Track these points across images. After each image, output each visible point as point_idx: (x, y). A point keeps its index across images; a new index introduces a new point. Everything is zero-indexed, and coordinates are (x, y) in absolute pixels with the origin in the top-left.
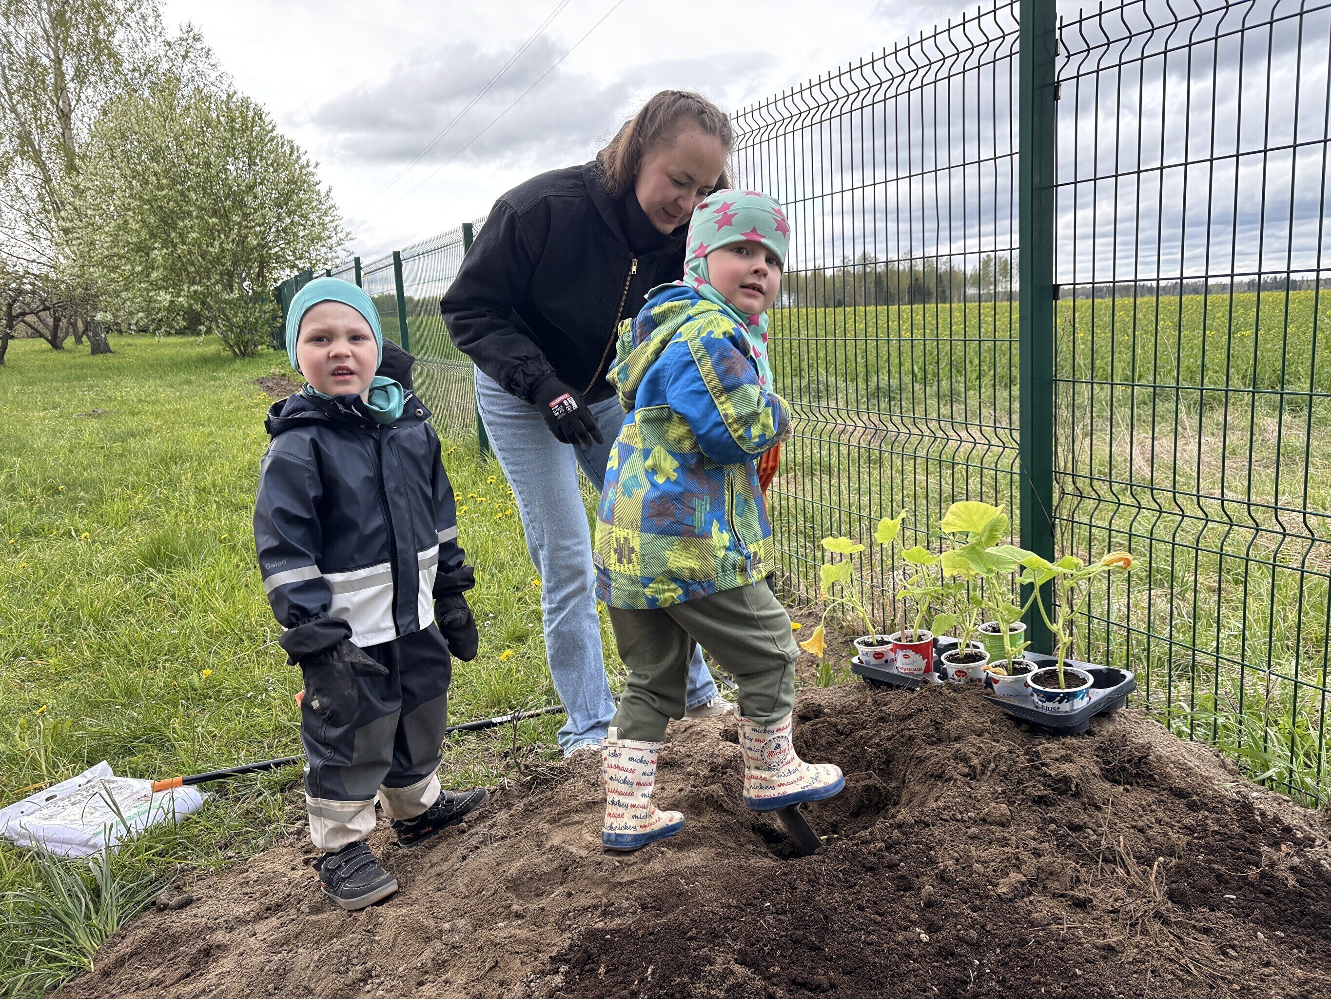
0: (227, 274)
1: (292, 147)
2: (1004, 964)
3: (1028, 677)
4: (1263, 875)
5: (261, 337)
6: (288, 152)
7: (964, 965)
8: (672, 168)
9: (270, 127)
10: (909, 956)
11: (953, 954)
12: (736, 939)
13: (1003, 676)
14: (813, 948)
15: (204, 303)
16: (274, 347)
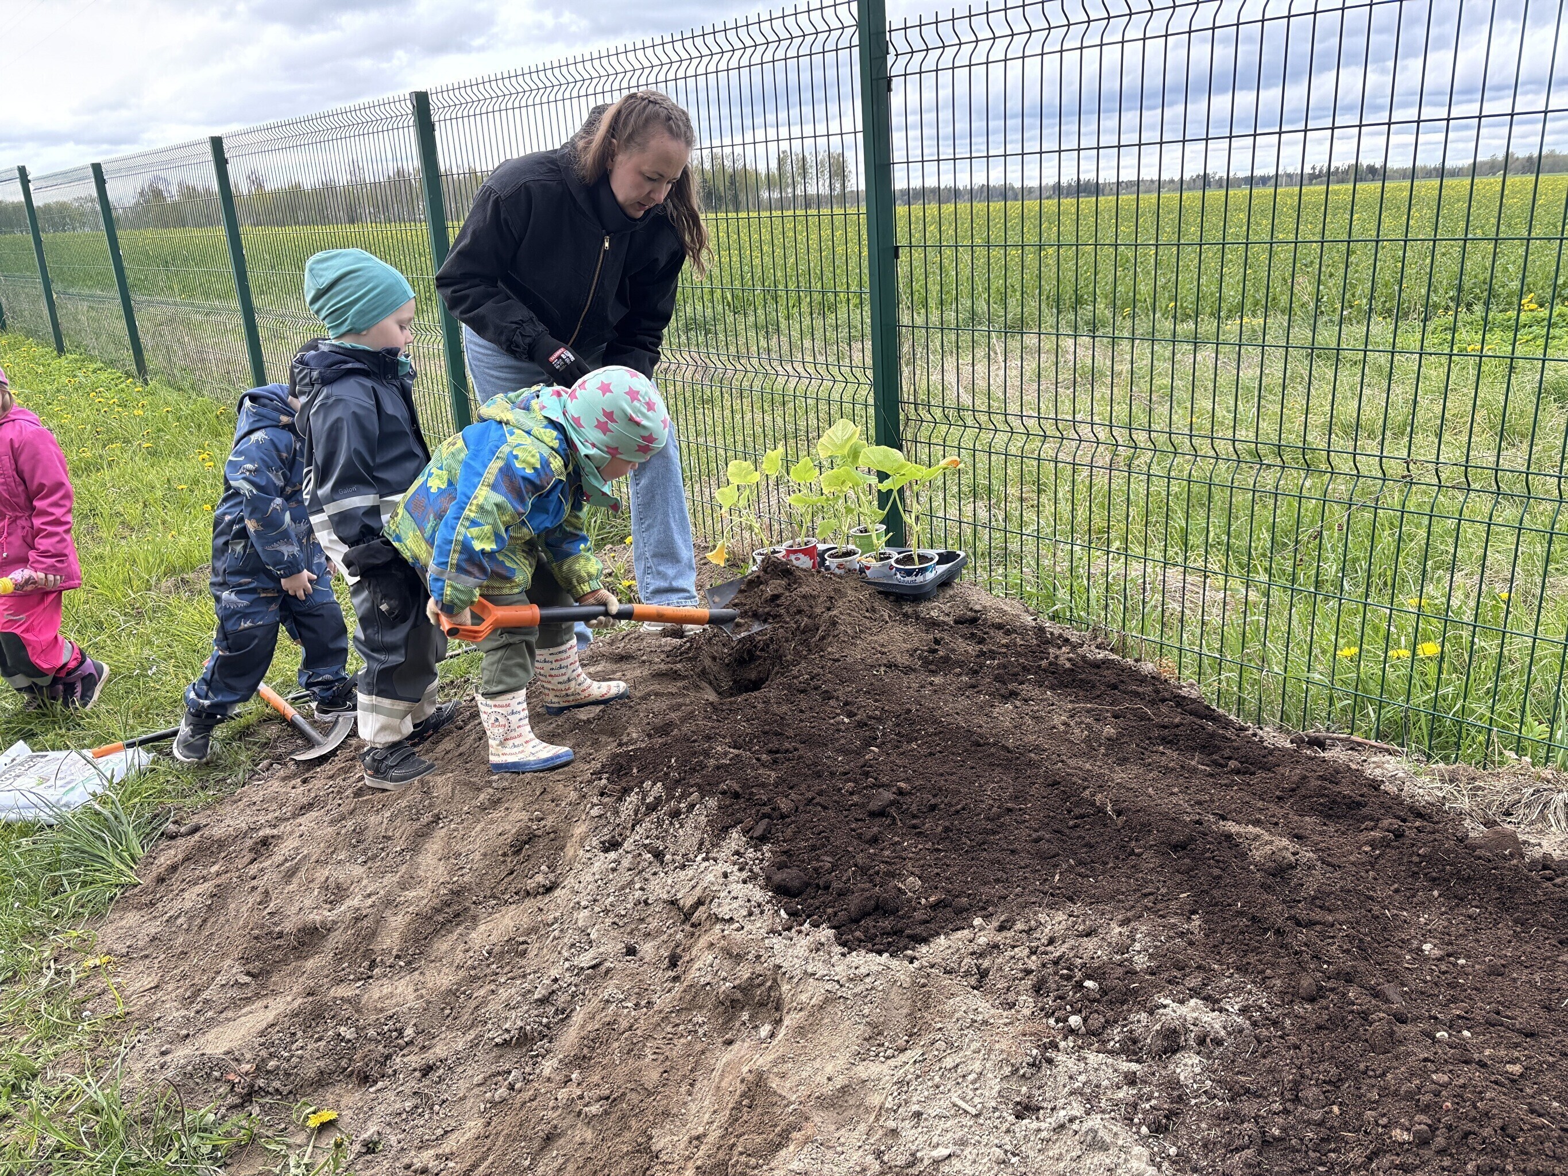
2: (898, 725)
3: (892, 561)
4: (1051, 664)
7: (874, 729)
8: (645, 168)
10: (839, 730)
11: (866, 725)
12: (724, 737)
13: (873, 563)
14: (776, 734)
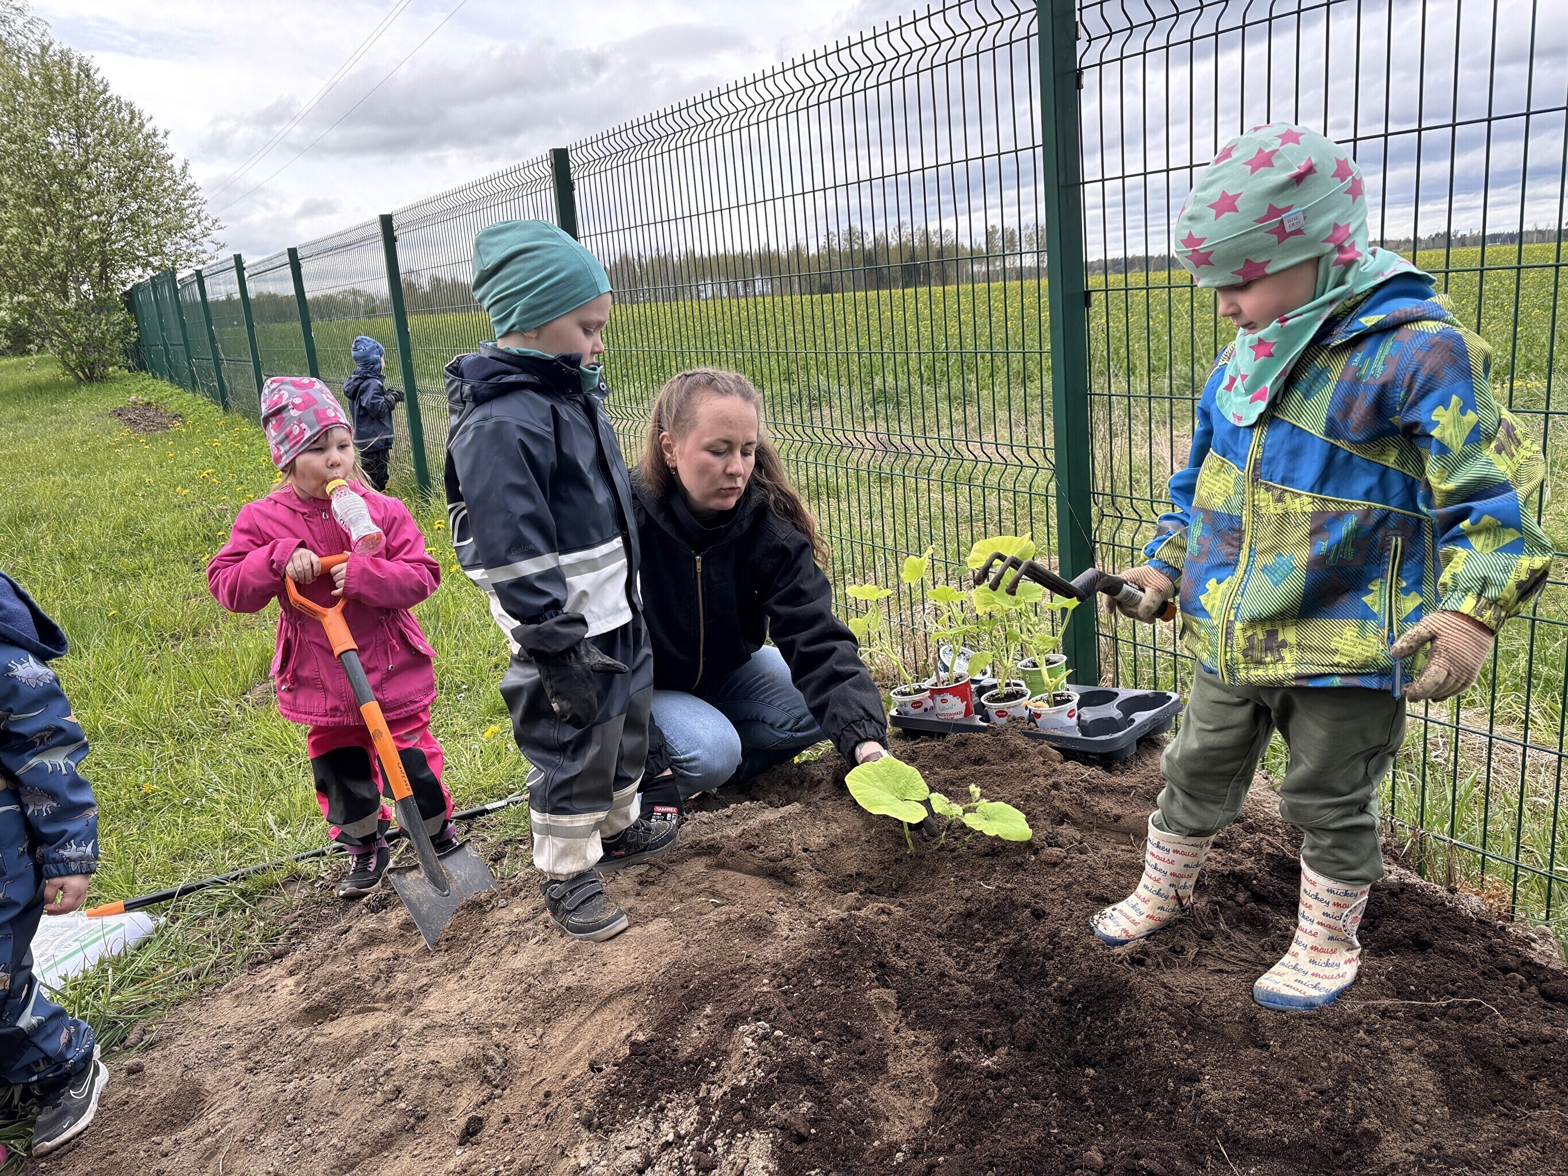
0: (60, 278)
1: (132, 112)
5: (111, 356)
6: (128, 118)
9: (101, 87)
13: (1045, 710)
15: (31, 316)
16: (129, 369)
